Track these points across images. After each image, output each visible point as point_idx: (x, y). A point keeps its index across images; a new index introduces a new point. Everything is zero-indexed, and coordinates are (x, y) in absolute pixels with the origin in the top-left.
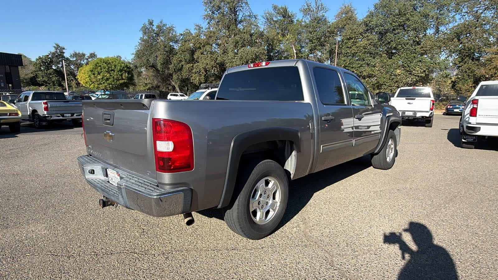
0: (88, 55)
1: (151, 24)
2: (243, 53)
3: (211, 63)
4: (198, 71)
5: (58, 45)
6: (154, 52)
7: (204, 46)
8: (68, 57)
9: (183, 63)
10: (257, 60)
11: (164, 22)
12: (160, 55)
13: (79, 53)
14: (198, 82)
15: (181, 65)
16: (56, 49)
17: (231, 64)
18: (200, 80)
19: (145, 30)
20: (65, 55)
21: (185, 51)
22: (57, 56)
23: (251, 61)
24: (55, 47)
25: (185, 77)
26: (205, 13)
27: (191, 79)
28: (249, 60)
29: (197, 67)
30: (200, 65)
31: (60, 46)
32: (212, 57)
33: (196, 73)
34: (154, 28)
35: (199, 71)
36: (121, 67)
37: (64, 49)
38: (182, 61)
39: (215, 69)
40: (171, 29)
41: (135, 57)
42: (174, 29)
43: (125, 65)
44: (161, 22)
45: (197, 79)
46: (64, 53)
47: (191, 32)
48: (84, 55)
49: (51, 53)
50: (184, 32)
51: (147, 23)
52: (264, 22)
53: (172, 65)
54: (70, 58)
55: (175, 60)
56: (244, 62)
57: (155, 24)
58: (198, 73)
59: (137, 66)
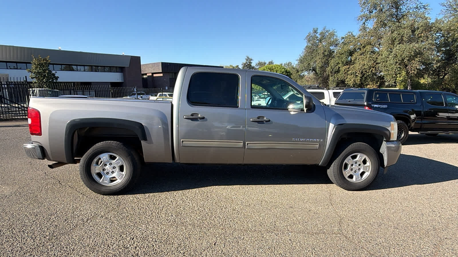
0: (267, 63)
1: (315, 32)
2: (398, 51)
3: (369, 64)
4: (353, 73)
5: (248, 58)
6: (315, 57)
7: (364, 47)
8: (254, 66)
9: (340, 65)
10: (417, 57)
11: (327, 29)
12: (319, 59)
13: (262, 62)
14: (352, 83)
15: (337, 67)
16: (247, 61)
17: (384, 64)
18: (355, 81)
19: (310, 38)
20: (252, 64)
21: (342, 54)
22: (247, 66)
23: (408, 58)
24: (246, 59)
25: (341, 78)
26: (360, 14)
27: (346, 80)
28: (405, 58)
29: (353, 69)
30: (357, 66)
31: (249, 58)
32: (371, 57)
33: (352, 75)
34: (318, 35)
35: (355, 73)
36: (281, 72)
37: (252, 60)
38: (339, 63)
39: (372, 70)
40: (332, 35)
41: (298, 63)
42: (335, 33)
43: (285, 70)
44: (324, 29)
45: (352, 80)
46: (252, 63)
47: (353, 34)
48: (265, 63)
49: (243, 63)
50: (346, 35)
51: (312, 32)
52: (444, 11)
53: (329, 68)
54: (255, 66)
55: (332, 62)
56: (399, 60)
57: (319, 31)
58: (354, 75)
59: (299, 70)
